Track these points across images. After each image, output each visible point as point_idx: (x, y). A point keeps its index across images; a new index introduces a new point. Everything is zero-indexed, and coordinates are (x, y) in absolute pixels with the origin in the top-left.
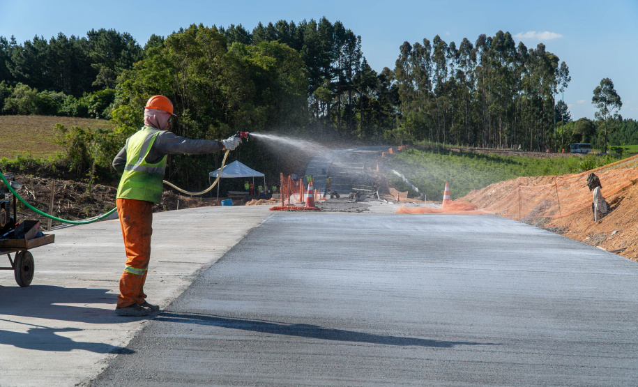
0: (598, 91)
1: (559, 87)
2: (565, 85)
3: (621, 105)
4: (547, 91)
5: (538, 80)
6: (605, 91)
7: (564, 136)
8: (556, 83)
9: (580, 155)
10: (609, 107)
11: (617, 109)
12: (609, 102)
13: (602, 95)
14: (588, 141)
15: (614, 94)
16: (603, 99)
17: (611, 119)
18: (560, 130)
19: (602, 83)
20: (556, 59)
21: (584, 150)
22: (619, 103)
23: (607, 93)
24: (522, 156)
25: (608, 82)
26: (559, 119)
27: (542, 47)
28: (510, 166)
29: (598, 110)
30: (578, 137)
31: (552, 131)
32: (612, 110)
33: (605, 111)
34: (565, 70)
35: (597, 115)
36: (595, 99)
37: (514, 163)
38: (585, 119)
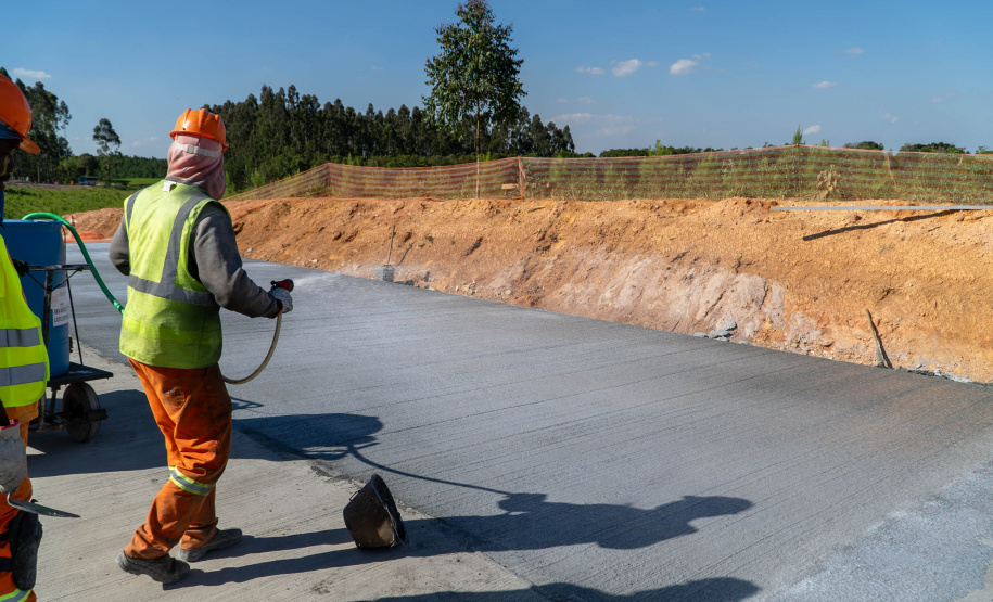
0: (97, 130)
1: (60, 124)
2: (66, 122)
3: (119, 142)
4: (49, 127)
5: (39, 116)
6: (104, 130)
7: (69, 169)
8: (56, 120)
9: (89, 187)
10: (109, 144)
11: (116, 146)
12: (109, 140)
13: (102, 133)
14: (91, 174)
15: (112, 133)
16: (103, 137)
17: (112, 156)
18: (65, 164)
19: (101, 123)
20: (55, 98)
21: (91, 182)
22: (118, 141)
23: (106, 132)
24: (33, 188)
25: (106, 122)
26: (62, 153)
27: (40, 86)
28: (25, 197)
29: (99, 147)
30: (82, 171)
31: (58, 164)
32: (113, 148)
33: (106, 148)
34: (65, 109)
35: (98, 151)
36: (96, 137)
37: (28, 194)
38: (87, 155)
